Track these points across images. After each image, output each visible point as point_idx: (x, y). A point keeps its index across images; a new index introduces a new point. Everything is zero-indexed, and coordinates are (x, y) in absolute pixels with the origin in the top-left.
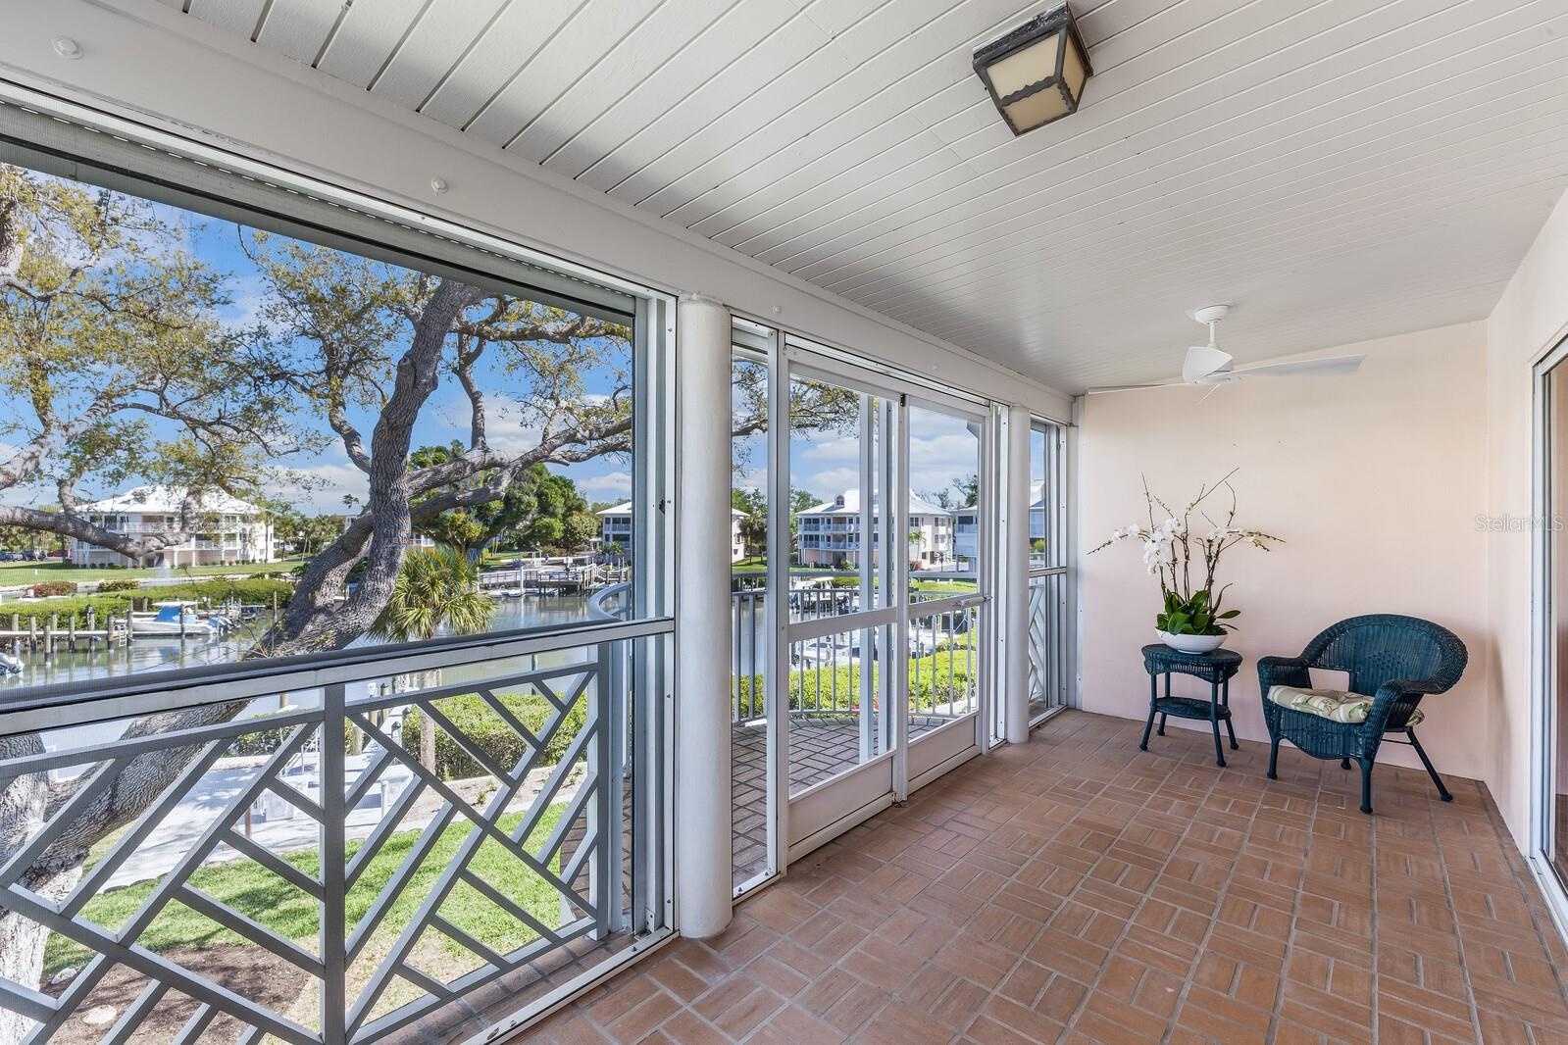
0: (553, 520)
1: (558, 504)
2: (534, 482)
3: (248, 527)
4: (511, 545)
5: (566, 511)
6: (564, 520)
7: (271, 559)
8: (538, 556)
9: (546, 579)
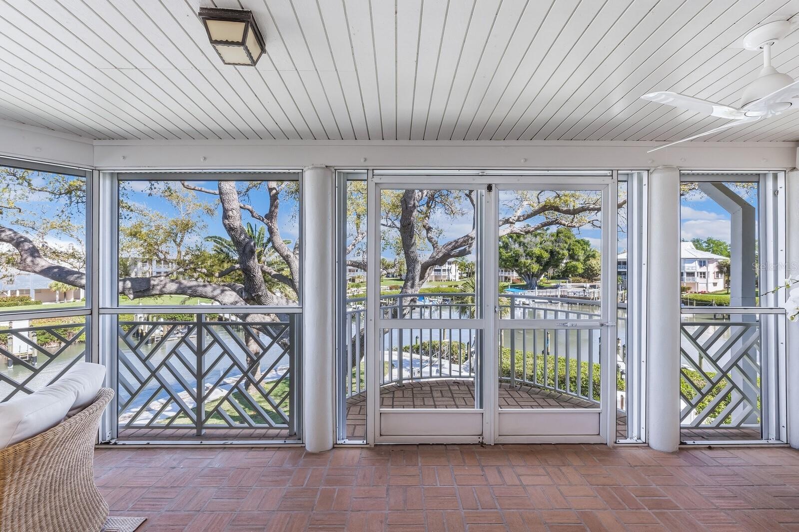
0: (577, 263)
1: (580, 254)
2: (566, 243)
3: (450, 266)
4: (559, 276)
5: (586, 258)
6: (585, 263)
7: (458, 279)
8: (569, 282)
9: (571, 295)
